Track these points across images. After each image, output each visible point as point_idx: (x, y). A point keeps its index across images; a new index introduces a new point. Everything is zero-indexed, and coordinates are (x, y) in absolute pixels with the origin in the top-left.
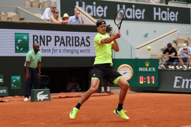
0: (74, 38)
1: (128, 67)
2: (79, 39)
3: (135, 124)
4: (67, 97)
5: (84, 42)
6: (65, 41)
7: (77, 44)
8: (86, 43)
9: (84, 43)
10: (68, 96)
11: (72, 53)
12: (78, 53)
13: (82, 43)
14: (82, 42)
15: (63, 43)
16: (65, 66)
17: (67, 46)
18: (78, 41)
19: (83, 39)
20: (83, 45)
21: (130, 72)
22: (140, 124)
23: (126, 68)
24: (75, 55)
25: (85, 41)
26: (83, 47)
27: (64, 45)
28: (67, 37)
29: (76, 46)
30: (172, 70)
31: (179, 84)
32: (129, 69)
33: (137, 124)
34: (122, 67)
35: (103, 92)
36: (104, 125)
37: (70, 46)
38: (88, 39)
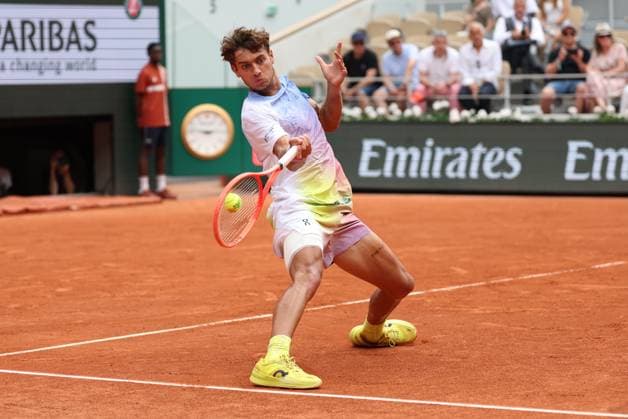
0: (46, 25)
1: (217, 114)
2: (61, 28)
3: (239, 291)
4: (27, 211)
5: (77, 36)
6: (18, 33)
7: (56, 43)
8: (86, 41)
9: (77, 42)
10: (31, 207)
11: (41, 72)
12: (58, 71)
13: (70, 42)
14: (70, 36)
15: (13, 41)
16: (17, 114)
17: (23, 48)
18: (58, 35)
19: (74, 28)
20: (74, 47)
21: (224, 128)
22: (256, 292)
23: (212, 116)
24: (50, 78)
25: (81, 34)
26: (73, 53)
27: (16, 48)
28: (24, 23)
29: (52, 48)
30: (353, 122)
31: (376, 164)
32: (219, 120)
33: (246, 291)
34: (197, 115)
35: (145, 194)
36: (142, 296)
37: (34, 48)
38: (90, 27)
